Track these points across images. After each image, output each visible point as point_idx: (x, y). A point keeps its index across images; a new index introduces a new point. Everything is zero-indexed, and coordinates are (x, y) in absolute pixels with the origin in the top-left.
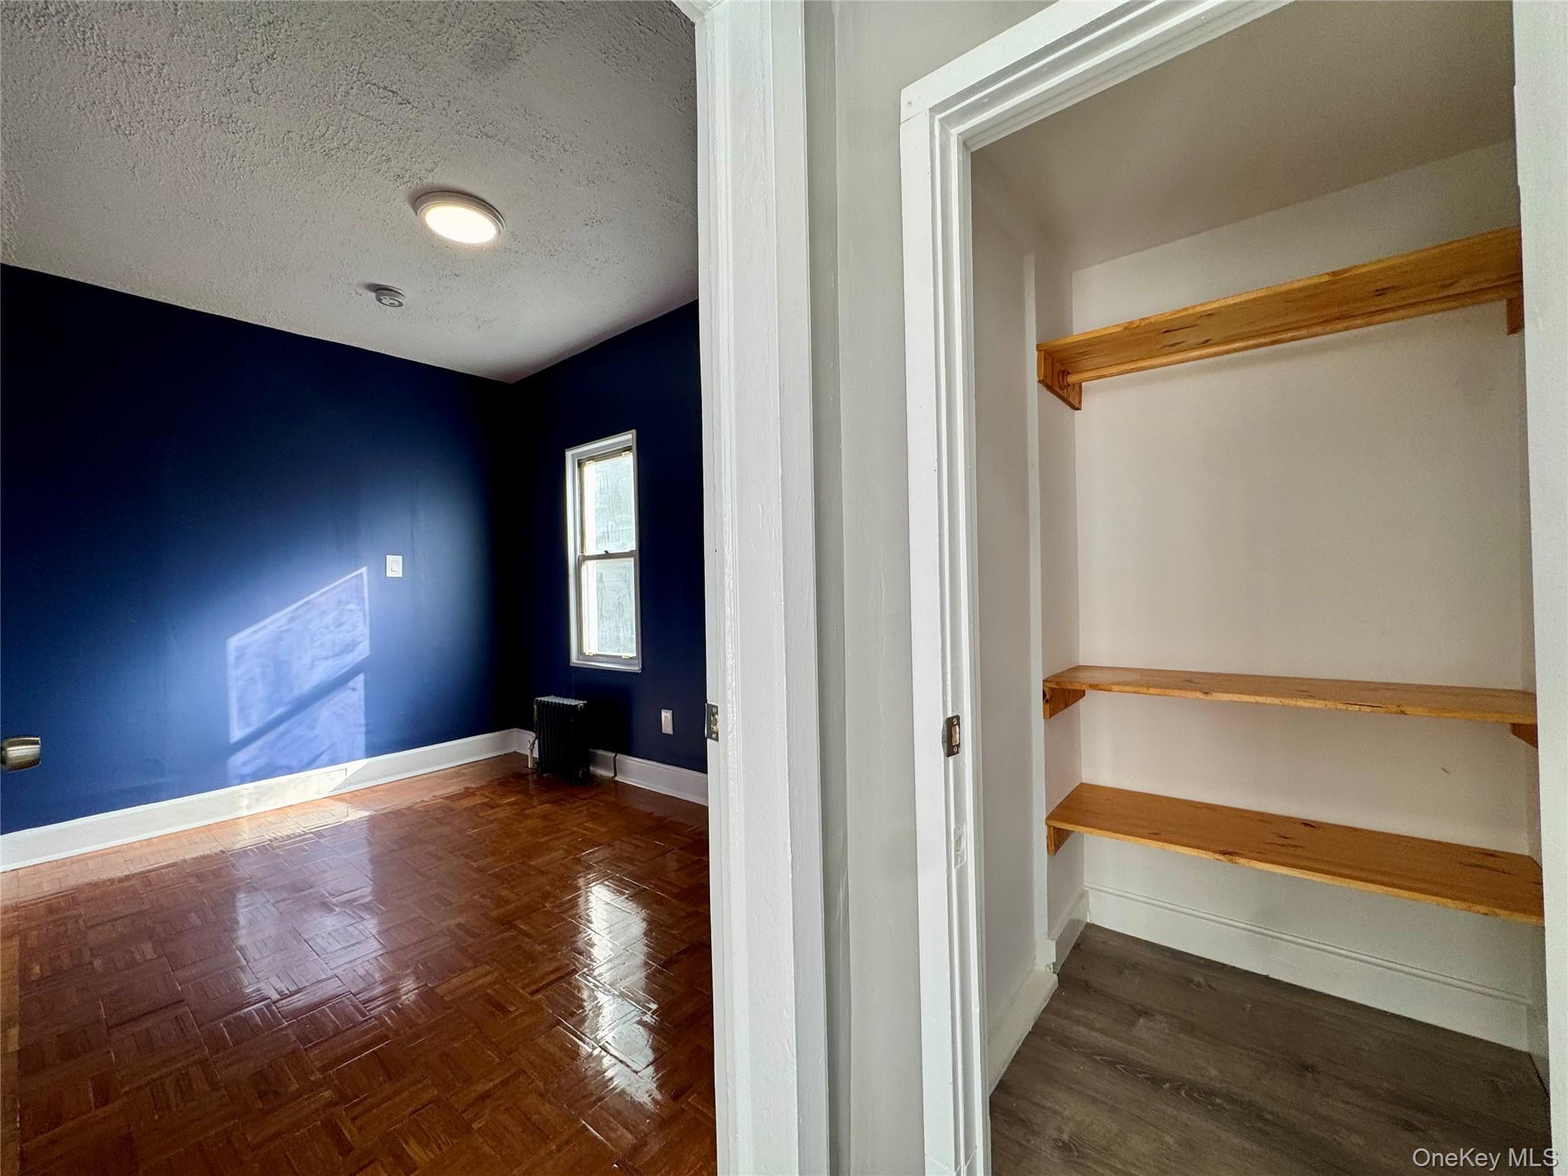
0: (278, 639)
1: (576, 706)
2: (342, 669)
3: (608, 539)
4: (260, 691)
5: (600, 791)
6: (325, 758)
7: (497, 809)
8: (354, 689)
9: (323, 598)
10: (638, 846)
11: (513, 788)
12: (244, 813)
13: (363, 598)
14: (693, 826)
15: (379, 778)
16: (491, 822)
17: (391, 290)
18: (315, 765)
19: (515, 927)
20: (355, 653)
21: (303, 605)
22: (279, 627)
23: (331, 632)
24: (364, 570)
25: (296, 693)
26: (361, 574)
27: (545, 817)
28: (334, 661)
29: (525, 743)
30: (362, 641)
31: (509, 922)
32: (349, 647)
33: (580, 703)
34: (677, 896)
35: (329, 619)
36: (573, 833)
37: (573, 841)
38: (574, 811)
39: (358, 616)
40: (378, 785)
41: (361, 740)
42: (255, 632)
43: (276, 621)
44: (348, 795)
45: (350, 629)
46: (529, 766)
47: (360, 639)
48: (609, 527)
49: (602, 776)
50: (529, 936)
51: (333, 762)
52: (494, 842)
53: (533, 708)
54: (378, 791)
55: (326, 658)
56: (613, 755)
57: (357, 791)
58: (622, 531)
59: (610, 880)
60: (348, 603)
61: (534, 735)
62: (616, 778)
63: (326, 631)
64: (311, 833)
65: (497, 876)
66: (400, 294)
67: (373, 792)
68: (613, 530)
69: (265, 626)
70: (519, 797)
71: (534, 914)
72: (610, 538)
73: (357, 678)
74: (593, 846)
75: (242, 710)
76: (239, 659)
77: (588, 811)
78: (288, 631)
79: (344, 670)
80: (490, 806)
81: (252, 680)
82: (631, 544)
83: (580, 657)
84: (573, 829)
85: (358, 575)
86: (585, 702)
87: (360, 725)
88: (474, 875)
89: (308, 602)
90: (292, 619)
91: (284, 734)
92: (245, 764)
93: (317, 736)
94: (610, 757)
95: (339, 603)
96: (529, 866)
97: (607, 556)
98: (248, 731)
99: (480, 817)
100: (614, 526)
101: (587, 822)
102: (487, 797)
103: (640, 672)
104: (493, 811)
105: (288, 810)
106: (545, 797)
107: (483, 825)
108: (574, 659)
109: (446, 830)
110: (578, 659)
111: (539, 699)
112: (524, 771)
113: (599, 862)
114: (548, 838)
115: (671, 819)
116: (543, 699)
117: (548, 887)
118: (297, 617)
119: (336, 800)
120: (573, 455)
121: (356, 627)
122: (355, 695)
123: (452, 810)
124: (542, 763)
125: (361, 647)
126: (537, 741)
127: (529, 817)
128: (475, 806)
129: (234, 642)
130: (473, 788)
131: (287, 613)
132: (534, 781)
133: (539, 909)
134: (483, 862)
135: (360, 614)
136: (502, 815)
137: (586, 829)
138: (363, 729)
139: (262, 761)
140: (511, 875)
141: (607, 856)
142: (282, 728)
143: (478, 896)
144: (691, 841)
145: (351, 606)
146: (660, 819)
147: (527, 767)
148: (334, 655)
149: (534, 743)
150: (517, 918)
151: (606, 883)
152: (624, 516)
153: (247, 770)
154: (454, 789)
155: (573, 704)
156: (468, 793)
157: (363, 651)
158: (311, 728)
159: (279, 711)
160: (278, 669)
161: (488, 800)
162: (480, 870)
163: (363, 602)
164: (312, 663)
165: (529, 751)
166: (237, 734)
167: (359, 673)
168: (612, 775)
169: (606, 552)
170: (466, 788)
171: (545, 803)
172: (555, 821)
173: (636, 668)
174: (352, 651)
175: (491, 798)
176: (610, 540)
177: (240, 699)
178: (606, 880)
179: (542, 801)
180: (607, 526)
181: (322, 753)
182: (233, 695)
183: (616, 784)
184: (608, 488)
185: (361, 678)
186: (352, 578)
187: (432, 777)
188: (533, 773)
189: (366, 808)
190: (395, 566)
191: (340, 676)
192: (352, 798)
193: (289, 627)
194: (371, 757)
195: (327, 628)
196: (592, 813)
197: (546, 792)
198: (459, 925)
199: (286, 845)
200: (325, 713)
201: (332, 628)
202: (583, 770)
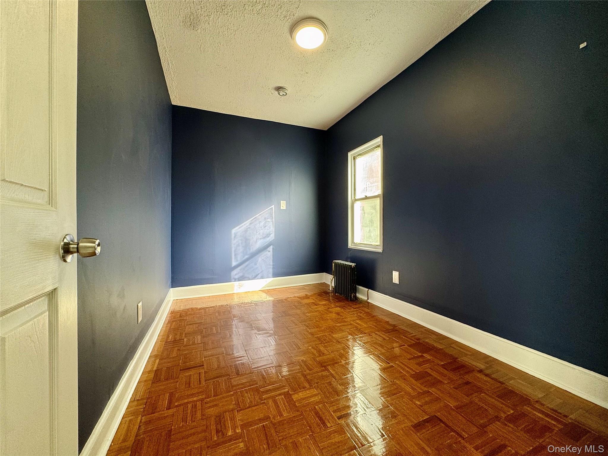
0: (246, 231)
1: (351, 265)
2: (266, 243)
3: (367, 191)
4: (241, 249)
5: (361, 305)
6: (260, 276)
7: (318, 306)
8: (269, 251)
9: (260, 217)
10: (384, 339)
11: (324, 297)
12: (235, 292)
13: (273, 217)
14: (412, 333)
15: (276, 286)
16: (316, 311)
17: (283, 88)
18: (256, 278)
19: (328, 370)
20: (270, 238)
21: (254, 218)
22: (247, 226)
23: (262, 229)
24: (273, 206)
25: (251, 251)
26: (272, 208)
27: (338, 314)
28: (263, 240)
29: (329, 280)
30: (272, 233)
31: (325, 367)
32: (268, 235)
33: (353, 265)
34: (412, 376)
35: (262, 224)
36: (351, 324)
37: (351, 328)
38: (350, 313)
39: (271, 224)
40: (276, 289)
41: (271, 270)
42: (240, 228)
43: (246, 224)
44: (266, 291)
45: (268, 228)
46: (330, 289)
47: (272, 232)
48: (367, 185)
49: (361, 298)
50: (334, 377)
51: (262, 278)
52: (317, 321)
53: (332, 265)
54: (276, 291)
55: (261, 239)
56: (367, 289)
57: (269, 289)
58: (374, 186)
59: (372, 355)
60: (268, 219)
61: (332, 276)
62: (368, 301)
63: (261, 229)
64: (254, 303)
65: (319, 339)
66: (286, 89)
67: (274, 291)
68: (369, 186)
69: (243, 226)
70: (327, 302)
71: (336, 365)
72: (368, 190)
73: (270, 247)
74: (361, 333)
75: (235, 255)
76: (235, 237)
77: (357, 314)
78: (249, 228)
79: (266, 244)
80: (315, 304)
81: (238, 245)
82: (379, 191)
83: (353, 244)
84: (352, 322)
85: (271, 208)
86: (355, 264)
87: (271, 265)
88: (310, 336)
89: (256, 217)
90: (251, 224)
91: (247, 266)
92: (236, 274)
93: (257, 268)
94: (365, 291)
95: (265, 218)
96: (333, 337)
97: (366, 198)
98: (237, 263)
99: (311, 308)
100: (370, 184)
101: (357, 320)
102: (314, 300)
103: (382, 252)
104: (317, 306)
105: (248, 293)
106: (337, 304)
107: (313, 312)
108: (350, 245)
109: (298, 311)
110: (352, 245)
111: (335, 261)
112: (329, 291)
113: (366, 343)
114: (340, 324)
115: (399, 327)
116: (337, 261)
117: (342, 351)
118: (253, 223)
119: (263, 292)
120: (351, 155)
121: (270, 228)
122: (269, 253)
123: (301, 303)
124: (336, 289)
125: (272, 235)
126: (334, 279)
127: (331, 312)
128: (309, 303)
129: (234, 231)
130: (309, 295)
131: (249, 222)
132: (332, 296)
133: (339, 363)
134: (313, 330)
135: (272, 223)
136: (320, 309)
137: (357, 324)
138: (272, 267)
139: (241, 274)
140: (325, 340)
141: (369, 340)
142: (247, 263)
143: (311, 347)
144: (415, 342)
145: (269, 220)
146: (394, 326)
147: (329, 290)
148: (263, 238)
149: (332, 280)
150: (329, 365)
151: (371, 356)
152: (374, 179)
153: (236, 277)
154: (302, 294)
155: (350, 264)
156: (307, 297)
157: (272, 237)
158: (256, 264)
159: (246, 257)
160: (246, 242)
161: (314, 301)
162: (312, 334)
163: (273, 218)
164: (256, 240)
165: (330, 283)
166: (234, 264)
167: (271, 245)
168: (367, 299)
169: (366, 196)
170: (307, 295)
171: (338, 307)
172: (342, 316)
173: (380, 250)
174: (269, 237)
175: (316, 301)
176: (368, 191)
177: (235, 251)
178: (371, 354)
179: (336, 306)
180: (366, 185)
181: (259, 274)
182: (233, 249)
183: (368, 303)
184: (367, 167)
185: (271, 247)
186: (270, 209)
187: (294, 288)
188: (331, 293)
189: (272, 297)
190: (283, 205)
191: (264, 246)
192: (267, 292)
193: (249, 226)
194: (274, 277)
195: (261, 228)
196: (359, 315)
197: (337, 302)
198: (302, 361)
199: (245, 307)
200: (260, 259)
201: (262, 228)
202: (354, 295)
